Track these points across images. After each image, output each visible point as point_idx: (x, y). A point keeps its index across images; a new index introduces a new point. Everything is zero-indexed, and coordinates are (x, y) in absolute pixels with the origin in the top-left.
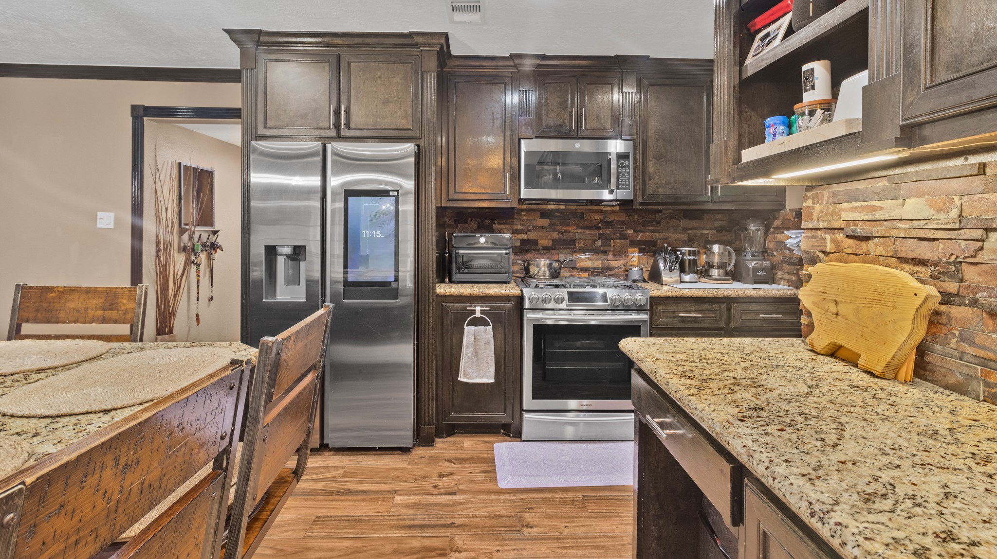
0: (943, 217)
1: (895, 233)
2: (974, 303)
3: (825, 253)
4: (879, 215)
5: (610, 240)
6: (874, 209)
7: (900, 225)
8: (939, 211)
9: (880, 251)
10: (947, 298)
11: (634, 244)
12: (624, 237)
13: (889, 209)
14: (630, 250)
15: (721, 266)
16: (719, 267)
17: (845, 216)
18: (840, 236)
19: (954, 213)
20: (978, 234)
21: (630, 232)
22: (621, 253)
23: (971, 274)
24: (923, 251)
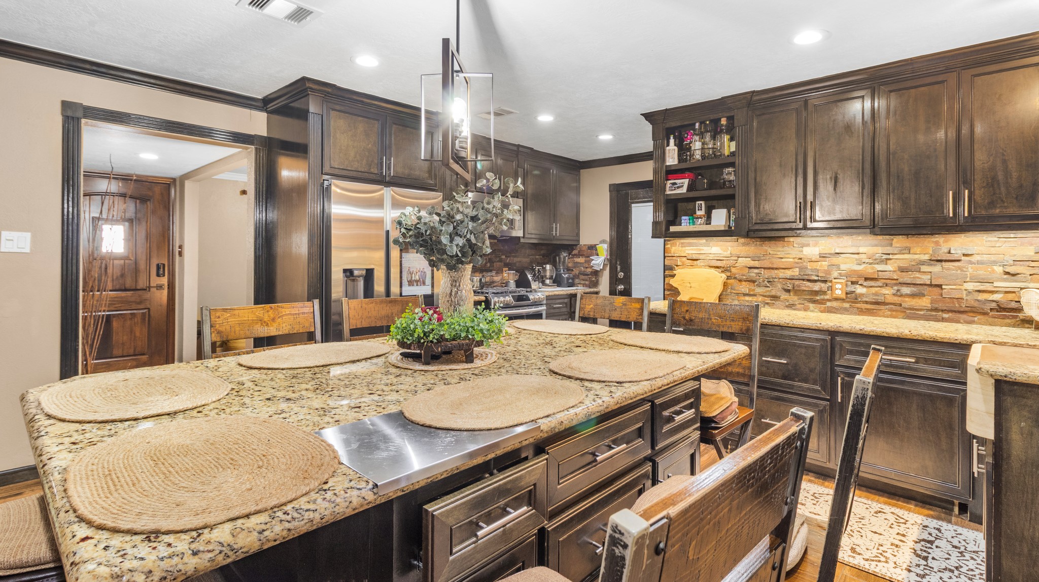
0: (725, 253)
1: (708, 258)
2: (735, 278)
3: (677, 266)
4: (702, 252)
5: (493, 263)
6: (700, 250)
7: (710, 255)
8: (724, 251)
9: (702, 264)
10: (728, 278)
11: (506, 265)
12: (501, 261)
13: (706, 250)
14: (504, 269)
15: (551, 278)
16: (550, 279)
17: (687, 252)
18: (684, 259)
19: (729, 252)
20: (736, 258)
21: (504, 257)
22: (499, 271)
23: (733, 270)
24: (719, 264)
